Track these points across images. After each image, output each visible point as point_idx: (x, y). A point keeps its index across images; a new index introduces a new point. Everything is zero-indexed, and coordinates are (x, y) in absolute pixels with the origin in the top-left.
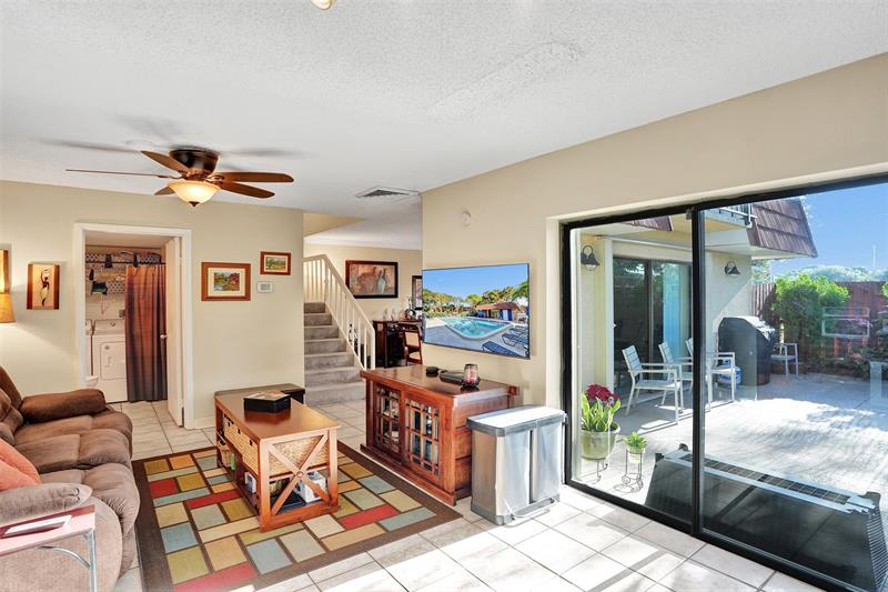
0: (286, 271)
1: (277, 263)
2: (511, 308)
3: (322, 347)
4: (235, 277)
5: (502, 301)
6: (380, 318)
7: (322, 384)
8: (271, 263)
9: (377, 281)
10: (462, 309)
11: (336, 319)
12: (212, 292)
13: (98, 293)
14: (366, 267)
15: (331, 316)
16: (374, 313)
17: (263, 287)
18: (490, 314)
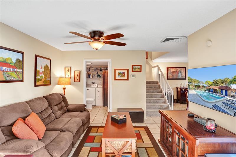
0: (140, 71)
1: (137, 68)
2: (227, 89)
3: (155, 96)
4: (124, 73)
5: (223, 85)
6: (179, 86)
7: (154, 109)
8: (135, 68)
9: (178, 74)
10: (203, 87)
11: (161, 87)
12: (117, 78)
13: (99, 77)
14: (174, 69)
15: (160, 86)
16: (177, 85)
17: (133, 76)
18: (215, 91)
